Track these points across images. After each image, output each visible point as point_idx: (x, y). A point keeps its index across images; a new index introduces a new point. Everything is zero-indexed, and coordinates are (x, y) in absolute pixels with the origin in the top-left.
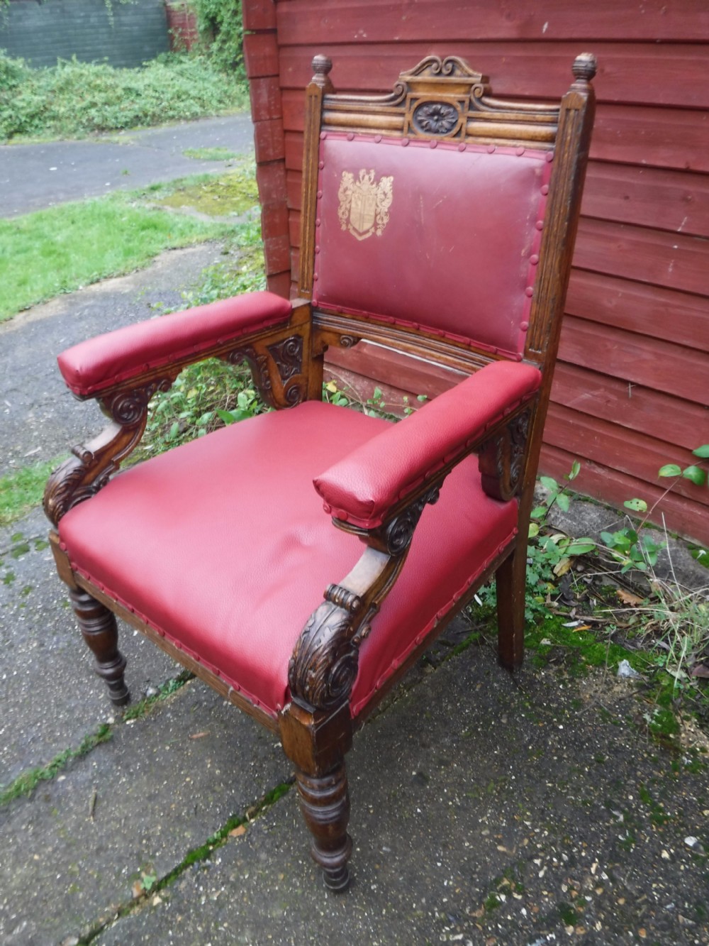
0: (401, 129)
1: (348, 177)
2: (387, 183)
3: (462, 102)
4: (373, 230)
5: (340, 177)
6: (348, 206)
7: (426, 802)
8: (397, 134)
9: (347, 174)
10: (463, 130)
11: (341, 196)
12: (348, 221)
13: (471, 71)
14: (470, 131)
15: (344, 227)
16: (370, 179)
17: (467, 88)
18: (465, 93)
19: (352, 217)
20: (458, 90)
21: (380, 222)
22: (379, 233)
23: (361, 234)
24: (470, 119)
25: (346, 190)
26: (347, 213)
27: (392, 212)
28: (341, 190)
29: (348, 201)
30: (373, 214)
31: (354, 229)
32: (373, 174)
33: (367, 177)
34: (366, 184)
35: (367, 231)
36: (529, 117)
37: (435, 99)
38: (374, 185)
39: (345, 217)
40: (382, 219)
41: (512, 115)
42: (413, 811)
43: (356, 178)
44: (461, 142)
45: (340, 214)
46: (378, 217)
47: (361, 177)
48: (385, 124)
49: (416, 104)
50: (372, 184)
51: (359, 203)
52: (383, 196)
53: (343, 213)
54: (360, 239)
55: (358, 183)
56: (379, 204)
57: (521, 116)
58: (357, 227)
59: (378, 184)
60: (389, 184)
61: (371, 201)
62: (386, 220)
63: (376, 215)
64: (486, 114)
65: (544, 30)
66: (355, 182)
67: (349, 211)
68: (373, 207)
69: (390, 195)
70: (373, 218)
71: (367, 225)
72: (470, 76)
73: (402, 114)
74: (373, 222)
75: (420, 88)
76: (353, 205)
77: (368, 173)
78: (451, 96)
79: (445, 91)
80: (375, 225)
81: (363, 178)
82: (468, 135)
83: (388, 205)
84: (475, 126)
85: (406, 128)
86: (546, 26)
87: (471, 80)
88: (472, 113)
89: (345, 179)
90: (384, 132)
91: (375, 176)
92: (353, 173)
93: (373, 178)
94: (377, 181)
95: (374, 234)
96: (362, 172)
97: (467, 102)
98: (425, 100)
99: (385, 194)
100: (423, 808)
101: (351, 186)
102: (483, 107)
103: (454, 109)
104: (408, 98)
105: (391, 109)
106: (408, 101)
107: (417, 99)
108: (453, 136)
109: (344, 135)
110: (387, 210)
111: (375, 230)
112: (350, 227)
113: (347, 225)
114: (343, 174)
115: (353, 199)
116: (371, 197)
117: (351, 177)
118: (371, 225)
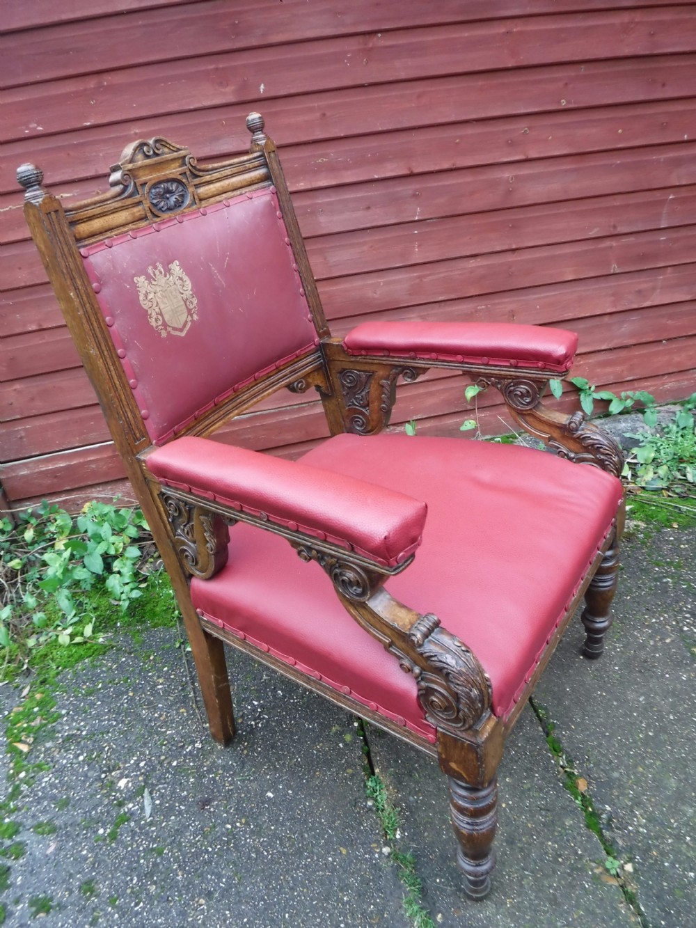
0: (144, 218)
1: (141, 280)
2: (176, 267)
3: (184, 174)
4: (190, 318)
5: (135, 286)
6: (157, 310)
7: (611, 661)
8: (143, 224)
10: (196, 197)
11: (145, 304)
12: (165, 325)
13: (178, 146)
14: (202, 196)
15: (164, 334)
16: (161, 272)
17: (180, 161)
18: (180, 166)
19: (167, 318)
20: (173, 166)
21: (191, 307)
22: (195, 317)
23: (181, 330)
24: (197, 186)
25: (146, 295)
26: (160, 317)
27: (197, 291)
28: (141, 297)
29: (155, 304)
30: (182, 303)
31: (175, 329)
32: (160, 267)
33: (157, 272)
34: (161, 280)
35: (186, 322)
36: (241, 168)
37: (162, 179)
38: (168, 276)
39: (160, 323)
40: (192, 302)
41: (228, 172)
42: (615, 672)
43: (149, 278)
44: (199, 208)
45: (153, 324)
46: (188, 303)
47: (152, 274)
48: (130, 218)
49: (146, 188)
50: (165, 276)
51: (166, 300)
52: (180, 282)
53: (156, 320)
54: (183, 334)
55: (153, 282)
56: (182, 291)
57: (235, 170)
58: (176, 326)
59: (170, 273)
60: (178, 268)
61: (174, 293)
62: (195, 301)
63: (185, 302)
64: (208, 178)
65: (262, 90)
66: (150, 282)
67: (161, 314)
69: (186, 278)
70: (184, 307)
71: (184, 317)
72: (179, 150)
73: (139, 203)
74: (186, 311)
75: (141, 173)
76: (162, 306)
77: (156, 268)
78: (174, 171)
79: (163, 169)
80: (190, 313)
81: (155, 275)
82: (201, 200)
83: (190, 288)
84: (202, 191)
85: (149, 215)
86: (262, 87)
87: (182, 153)
88: (197, 181)
89: (139, 285)
90: (131, 226)
91: (163, 267)
92: (143, 274)
93: (162, 270)
94: (168, 271)
95: (192, 321)
96: (150, 270)
97: (188, 173)
98: (153, 182)
99: (181, 279)
100: (615, 665)
101: (149, 289)
102: (201, 174)
103: (179, 182)
104: (137, 184)
105: (129, 201)
106: (139, 189)
107: (145, 184)
108: (190, 206)
109: (102, 244)
110: (191, 293)
111: (192, 317)
112: (169, 329)
113: (166, 329)
114: (136, 282)
115: (158, 300)
116: (172, 288)
117: (144, 280)
118: (186, 314)
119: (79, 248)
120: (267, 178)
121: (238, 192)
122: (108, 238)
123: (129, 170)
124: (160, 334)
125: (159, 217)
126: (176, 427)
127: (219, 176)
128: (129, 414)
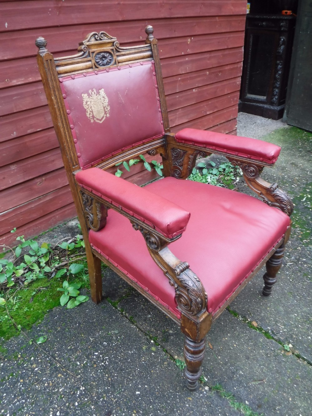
0: (92, 68)
1: (85, 96)
2: (102, 92)
3: (112, 50)
4: (105, 115)
5: (82, 97)
6: (91, 110)
8: (90, 70)
9: (84, 95)
10: (117, 61)
11: (85, 107)
12: (93, 117)
13: (111, 37)
14: (119, 61)
15: (92, 121)
16: (95, 93)
17: (112, 44)
18: (111, 46)
19: (94, 114)
20: (108, 46)
21: (107, 110)
22: (108, 115)
23: (101, 120)
24: (118, 56)
25: (87, 102)
26: (91, 113)
27: (110, 104)
28: (84, 103)
29: (90, 107)
30: (103, 108)
31: (97, 119)
32: (95, 91)
33: (93, 93)
34: (94, 97)
35: (103, 117)
36: (140, 50)
37: (102, 51)
38: (98, 95)
39: (91, 116)
40: (107, 109)
41: (133, 51)
43: (89, 95)
44: (117, 66)
45: (88, 116)
46: (105, 109)
47: (91, 94)
48: (84, 67)
49: (94, 55)
50: (97, 95)
51: (95, 106)
52: (103, 99)
53: (89, 114)
54: (101, 122)
55: (91, 97)
56: (103, 103)
57: (137, 51)
58: (98, 118)
59: (99, 94)
60: (103, 92)
61: (100, 103)
62: (109, 108)
63: (104, 108)
64: (123, 53)
66: (89, 97)
67: (92, 112)
68: (102, 105)
69: (106, 97)
70: (103, 110)
71: (102, 114)
72: (112, 39)
73: (90, 61)
74: (104, 112)
75: (92, 47)
76: (93, 108)
77: (93, 91)
78: (108, 48)
79: (103, 47)
80: (105, 113)
82: (119, 63)
83: (107, 101)
84: (120, 58)
85: (94, 67)
87: (113, 40)
88: (118, 53)
89: (84, 97)
90: (85, 71)
91: (96, 91)
92: (86, 93)
93: (96, 92)
94: (98, 93)
95: (106, 117)
96: (90, 91)
97: (114, 50)
98: (98, 52)
99: (104, 97)
101: (88, 100)
102: (121, 50)
103: (110, 53)
104: (90, 52)
105: (86, 59)
106: (91, 54)
107: (94, 52)
108: (113, 65)
109: (70, 77)
110: (107, 104)
111: (106, 115)
112: (95, 119)
113: (93, 119)
114: (82, 96)
115: (92, 105)
116: (99, 101)
117: (86, 96)
118: (104, 113)
119: (59, 77)
120: (151, 56)
121: (137, 61)
122: (73, 74)
123: (87, 45)
124: (90, 121)
125: (98, 68)
126: (92, 163)
127: (129, 53)
128: (72, 154)
